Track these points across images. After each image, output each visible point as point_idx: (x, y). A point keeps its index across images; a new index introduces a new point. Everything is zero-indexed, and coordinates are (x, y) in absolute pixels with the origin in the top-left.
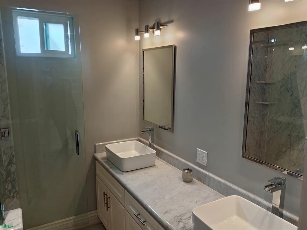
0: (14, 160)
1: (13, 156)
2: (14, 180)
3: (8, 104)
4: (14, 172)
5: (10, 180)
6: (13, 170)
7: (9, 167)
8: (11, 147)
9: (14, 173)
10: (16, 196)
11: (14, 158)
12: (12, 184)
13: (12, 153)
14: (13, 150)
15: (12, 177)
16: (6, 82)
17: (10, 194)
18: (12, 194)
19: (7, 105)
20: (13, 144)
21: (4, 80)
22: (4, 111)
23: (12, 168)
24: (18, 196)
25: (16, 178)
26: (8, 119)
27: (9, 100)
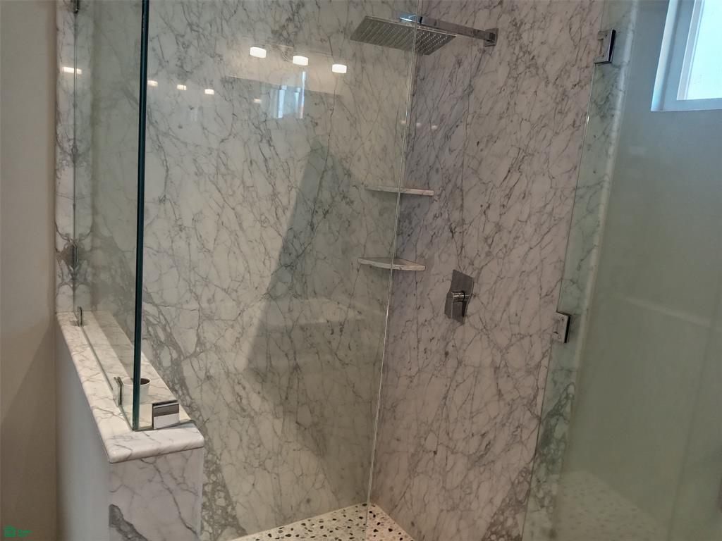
0: (568, 408)
1: (567, 397)
2: (553, 462)
3: (592, 250)
4: (560, 440)
5: (545, 456)
6: (558, 434)
7: (553, 421)
8: (570, 371)
9: (558, 442)
10: (548, 507)
11: (569, 403)
13: (568, 386)
14: (573, 380)
15: (553, 452)
16: (603, 187)
17: (538, 491)
18: (541, 495)
19: (589, 252)
20: (576, 362)
21: (599, 183)
22: (579, 268)
23: (557, 428)
24: (551, 508)
25: (560, 460)
26: (581, 289)
27: (597, 240)
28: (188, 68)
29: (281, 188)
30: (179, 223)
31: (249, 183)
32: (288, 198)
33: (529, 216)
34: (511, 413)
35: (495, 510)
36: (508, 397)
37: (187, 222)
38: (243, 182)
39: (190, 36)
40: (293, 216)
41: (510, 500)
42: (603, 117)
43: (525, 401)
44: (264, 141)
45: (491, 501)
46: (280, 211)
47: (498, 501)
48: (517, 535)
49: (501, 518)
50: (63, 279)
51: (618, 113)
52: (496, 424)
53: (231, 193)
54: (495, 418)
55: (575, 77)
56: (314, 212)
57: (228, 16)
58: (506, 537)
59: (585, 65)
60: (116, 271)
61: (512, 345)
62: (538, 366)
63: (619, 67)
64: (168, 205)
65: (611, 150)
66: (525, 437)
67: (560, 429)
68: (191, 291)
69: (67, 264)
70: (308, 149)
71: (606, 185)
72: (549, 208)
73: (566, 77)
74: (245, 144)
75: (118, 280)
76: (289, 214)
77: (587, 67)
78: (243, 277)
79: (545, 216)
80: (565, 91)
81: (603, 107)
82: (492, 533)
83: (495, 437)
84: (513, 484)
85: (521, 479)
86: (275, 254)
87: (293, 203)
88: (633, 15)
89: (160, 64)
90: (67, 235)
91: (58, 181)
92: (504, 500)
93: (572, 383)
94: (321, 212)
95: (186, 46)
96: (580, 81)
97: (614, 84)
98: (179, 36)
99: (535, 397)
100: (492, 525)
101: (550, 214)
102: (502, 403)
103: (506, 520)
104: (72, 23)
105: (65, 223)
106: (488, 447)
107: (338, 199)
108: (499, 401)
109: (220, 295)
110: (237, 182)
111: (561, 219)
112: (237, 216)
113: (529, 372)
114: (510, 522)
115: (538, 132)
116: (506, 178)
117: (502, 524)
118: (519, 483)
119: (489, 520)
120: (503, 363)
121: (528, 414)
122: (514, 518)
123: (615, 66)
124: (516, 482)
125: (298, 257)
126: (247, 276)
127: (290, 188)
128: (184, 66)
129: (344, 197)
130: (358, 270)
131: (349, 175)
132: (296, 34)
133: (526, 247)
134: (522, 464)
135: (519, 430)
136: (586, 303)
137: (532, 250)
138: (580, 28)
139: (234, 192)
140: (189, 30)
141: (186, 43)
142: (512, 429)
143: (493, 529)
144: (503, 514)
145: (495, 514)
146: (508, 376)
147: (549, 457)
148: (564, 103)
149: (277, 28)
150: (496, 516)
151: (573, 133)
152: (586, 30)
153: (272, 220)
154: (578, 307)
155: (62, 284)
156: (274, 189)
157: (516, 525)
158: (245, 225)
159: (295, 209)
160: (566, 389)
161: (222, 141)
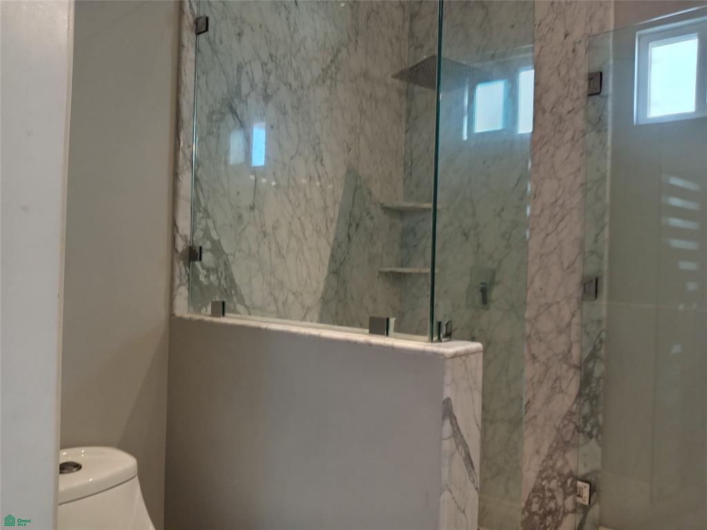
0: (603, 351)
1: (601, 342)
2: (596, 397)
3: (604, 226)
4: (600, 378)
5: (588, 395)
6: (597, 373)
7: (591, 365)
8: (600, 322)
9: (598, 380)
10: (597, 436)
11: (603, 346)
12: (591, 403)
13: (600, 333)
14: (604, 327)
15: (594, 389)
16: (606, 180)
17: (586, 426)
18: (588, 429)
19: (602, 228)
20: (604, 313)
21: (603, 177)
22: (596, 241)
23: (595, 369)
24: (600, 436)
25: (602, 394)
26: (601, 257)
27: (607, 219)
28: (269, 91)
29: (330, 203)
30: (263, 229)
31: (309, 196)
32: (334, 212)
33: (542, 211)
34: (547, 370)
35: (543, 457)
36: (542, 358)
37: (269, 230)
38: (305, 195)
39: (271, 65)
40: (337, 227)
41: (557, 444)
42: (599, 131)
43: (560, 356)
44: (318, 161)
45: (538, 452)
46: (329, 223)
47: (545, 450)
48: (568, 471)
49: (550, 463)
50: (181, 280)
51: (610, 128)
52: (533, 384)
53: (297, 204)
54: (531, 379)
55: (568, 106)
56: (350, 225)
57: (294, 53)
58: (558, 478)
59: (576, 97)
60: (222, 274)
61: (541, 315)
62: (569, 324)
63: (606, 97)
64: (256, 212)
65: (609, 153)
66: (564, 386)
67: (599, 369)
68: (272, 295)
69: (185, 265)
70: (346, 171)
71: (608, 178)
72: (560, 202)
73: (561, 107)
74: (306, 162)
75: (223, 282)
76: (334, 225)
77: (577, 99)
78: (306, 282)
79: (557, 209)
80: (560, 117)
81: (597, 124)
82: (543, 480)
83: (534, 395)
84: (558, 429)
85: (566, 422)
86: (326, 261)
87: (337, 215)
88: (611, 62)
89: (251, 86)
90: (186, 236)
91: (179, 184)
92: (551, 447)
93: (603, 330)
94: (354, 226)
95: (269, 74)
96: (573, 109)
97: (604, 108)
98: (264, 64)
99: (570, 351)
100: (541, 472)
101: (562, 206)
102: (537, 365)
103: (555, 464)
104: (194, 42)
105: (184, 225)
106: (528, 406)
107: (364, 214)
108: (533, 363)
109: (291, 298)
110: (301, 195)
111: (572, 209)
112: (302, 224)
113: (560, 332)
114: (559, 464)
115: (540, 149)
116: (516, 185)
117: (552, 467)
118: (564, 426)
119: (538, 469)
120: (533, 331)
121: (565, 366)
122: (564, 458)
123: (603, 97)
124: (562, 426)
125: (341, 264)
126: (308, 281)
127: (335, 202)
128: (268, 90)
129: (368, 213)
130: (378, 278)
131: (370, 193)
132: (336, 73)
133: (543, 235)
134: (565, 409)
135: (558, 381)
136: (605, 267)
137: (549, 236)
138: (568, 72)
139: (299, 204)
140: (270, 61)
141: (268, 70)
142: (551, 383)
143: (544, 476)
144: (551, 458)
145: (544, 461)
146: (540, 341)
147: (591, 395)
148: (562, 124)
149: (325, 67)
150: (545, 463)
151: (573, 146)
152: (573, 74)
153: (324, 231)
154: (600, 270)
155: (181, 285)
156: (325, 204)
157: (567, 463)
158: (307, 234)
159: (338, 221)
160: (599, 336)
161: (292, 158)
